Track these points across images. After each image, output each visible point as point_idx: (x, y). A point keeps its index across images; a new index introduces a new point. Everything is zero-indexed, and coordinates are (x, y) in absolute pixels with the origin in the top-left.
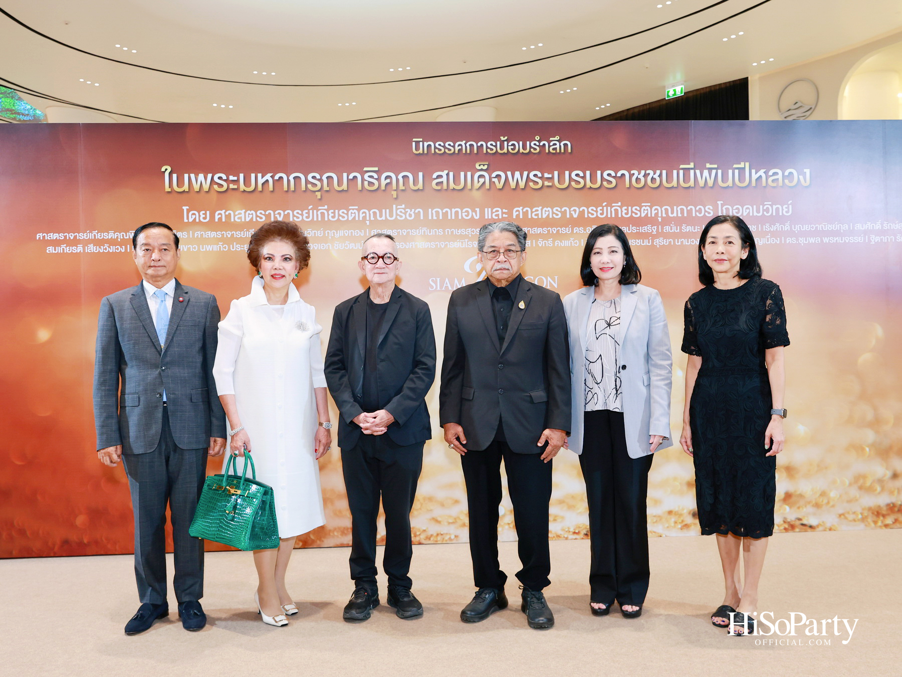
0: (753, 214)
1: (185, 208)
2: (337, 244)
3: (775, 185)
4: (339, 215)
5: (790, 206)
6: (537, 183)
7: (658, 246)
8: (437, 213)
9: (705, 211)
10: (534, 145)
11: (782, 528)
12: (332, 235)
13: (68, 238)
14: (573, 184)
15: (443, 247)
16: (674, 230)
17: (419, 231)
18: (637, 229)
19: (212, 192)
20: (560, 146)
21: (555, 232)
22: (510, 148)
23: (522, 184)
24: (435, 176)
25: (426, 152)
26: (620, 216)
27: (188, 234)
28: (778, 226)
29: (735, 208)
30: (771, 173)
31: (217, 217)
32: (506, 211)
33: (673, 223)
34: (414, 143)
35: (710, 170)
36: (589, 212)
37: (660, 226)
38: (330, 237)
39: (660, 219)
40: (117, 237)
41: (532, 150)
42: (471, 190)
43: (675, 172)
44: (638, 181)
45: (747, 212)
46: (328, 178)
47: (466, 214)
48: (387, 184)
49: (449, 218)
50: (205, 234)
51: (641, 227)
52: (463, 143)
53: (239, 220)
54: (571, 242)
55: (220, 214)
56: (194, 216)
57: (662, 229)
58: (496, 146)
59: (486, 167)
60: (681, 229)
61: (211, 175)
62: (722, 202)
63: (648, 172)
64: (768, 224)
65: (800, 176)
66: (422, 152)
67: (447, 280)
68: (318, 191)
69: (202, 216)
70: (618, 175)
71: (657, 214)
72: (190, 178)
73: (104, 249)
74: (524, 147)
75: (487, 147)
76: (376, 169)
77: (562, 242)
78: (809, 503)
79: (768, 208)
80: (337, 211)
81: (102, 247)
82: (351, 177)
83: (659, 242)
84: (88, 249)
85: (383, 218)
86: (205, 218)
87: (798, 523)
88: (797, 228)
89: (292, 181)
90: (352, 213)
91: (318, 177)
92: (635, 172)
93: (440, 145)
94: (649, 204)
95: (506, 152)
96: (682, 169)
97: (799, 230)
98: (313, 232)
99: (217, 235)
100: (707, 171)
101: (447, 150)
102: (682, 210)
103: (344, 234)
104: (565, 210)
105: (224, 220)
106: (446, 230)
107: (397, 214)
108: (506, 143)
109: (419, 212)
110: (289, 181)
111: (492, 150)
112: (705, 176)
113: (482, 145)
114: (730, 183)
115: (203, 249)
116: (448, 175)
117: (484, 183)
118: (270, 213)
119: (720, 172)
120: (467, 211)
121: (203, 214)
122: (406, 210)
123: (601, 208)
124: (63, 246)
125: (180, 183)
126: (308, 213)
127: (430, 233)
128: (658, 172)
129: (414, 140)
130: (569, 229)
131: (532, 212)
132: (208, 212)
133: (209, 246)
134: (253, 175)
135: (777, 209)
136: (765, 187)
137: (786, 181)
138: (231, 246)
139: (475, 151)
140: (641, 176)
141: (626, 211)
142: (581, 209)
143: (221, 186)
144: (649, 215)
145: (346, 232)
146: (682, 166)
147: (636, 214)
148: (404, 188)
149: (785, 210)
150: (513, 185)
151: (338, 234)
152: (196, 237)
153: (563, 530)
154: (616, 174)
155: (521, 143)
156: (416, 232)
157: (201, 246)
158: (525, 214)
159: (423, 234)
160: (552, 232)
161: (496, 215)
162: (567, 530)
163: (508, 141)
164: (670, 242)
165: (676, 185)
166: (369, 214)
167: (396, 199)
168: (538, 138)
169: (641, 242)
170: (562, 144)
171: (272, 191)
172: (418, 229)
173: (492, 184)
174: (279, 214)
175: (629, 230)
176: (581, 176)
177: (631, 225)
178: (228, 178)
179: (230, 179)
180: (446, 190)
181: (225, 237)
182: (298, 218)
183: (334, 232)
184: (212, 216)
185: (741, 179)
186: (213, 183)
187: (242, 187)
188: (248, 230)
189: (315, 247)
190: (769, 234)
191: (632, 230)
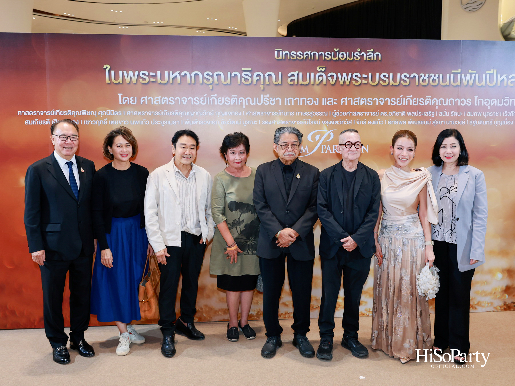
0: (497, 105)
1: (120, 95)
2: (223, 121)
3: (512, 85)
4: (225, 101)
6: (357, 81)
7: (435, 125)
8: (291, 100)
9: (467, 102)
10: (356, 55)
12: (220, 115)
13: (39, 115)
14: (381, 82)
15: (293, 124)
16: (446, 114)
17: (278, 113)
18: (421, 114)
19: (138, 83)
21: (368, 115)
23: (347, 82)
24: (289, 75)
25: (284, 58)
26: (411, 104)
27: (122, 113)
28: (512, 113)
29: (486, 100)
30: (510, 77)
31: (142, 101)
32: (337, 100)
33: (445, 110)
34: (276, 52)
35: (471, 74)
36: (391, 102)
37: (437, 112)
38: (218, 116)
39: (437, 107)
40: (74, 114)
41: (355, 58)
42: (313, 85)
43: (448, 75)
44: (424, 81)
45: (493, 104)
46: (217, 75)
48: (257, 80)
49: (299, 104)
50: (134, 113)
51: (424, 112)
52: (309, 52)
53: (157, 104)
54: (378, 122)
55: (144, 99)
56: (126, 101)
58: (331, 55)
59: (323, 70)
60: (450, 114)
61: (138, 71)
62: (478, 96)
63: (430, 75)
64: (506, 112)
66: (281, 58)
68: (210, 84)
69: (132, 100)
70: (411, 77)
71: (435, 104)
72: (123, 74)
74: (350, 56)
75: (325, 56)
77: (373, 122)
79: (507, 101)
80: (223, 98)
82: (233, 75)
83: (436, 122)
85: (255, 103)
86: (133, 102)
89: (193, 77)
90: (233, 100)
91: (211, 74)
92: (422, 75)
93: (293, 53)
94: (430, 97)
95: (338, 59)
96: (453, 73)
98: (207, 112)
99: (142, 113)
100: (469, 75)
101: (298, 57)
102: (452, 101)
103: (228, 114)
104: (376, 100)
105: (146, 103)
106: (296, 113)
107: (264, 101)
108: (338, 53)
109: (278, 100)
110: (191, 77)
111: (328, 57)
112: (467, 79)
113: (322, 54)
114: (484, 83)
115: (132, 123)
117: (322, 80)
118: (178, 99)
119: (477, 75)
120: (310, 100)
122: (270, 98)
123: (399, 99)
124: (36, 120)
126: (204, 99)
127: (285, 114)
128: (437, 75)
129: (276, 49)
130: (377, 113)
131: (353, 101)
132: (136, 98)
133: (137, 121)
134: (166, 73)
135: (513, 102)
136: (506, 86)
138: (152, 121)
139: (317, 58)
140: (426, 78)
141: (415, 101)
142: (386, 100)
143: (144, 79)
144: (430, 105)
145: (229, 113)
146: (453, 71)
147: (422, 103)
148: (268, 83)
150: (341, 82)
151: (224, 114)
152: (127, 115)
153: (366, 310)
154: (410, 76)
155: (348, 53)
156: (276, 113)
157: (131, 121)
158: (349, 102)
159: (281, 115)
160: (366, 114)
161: (329, 103)
162: (368, 310)
163: (339, 51)
164: (443, 123)
165: (448, 84)
166: (245, 101)
167: (263, 90)
168: (359, 50)
169: (424, 122)
170: (375, 55)
171: (179, 84)
172: (278, 111)
173: (328, 81)
174: (184, 100)
175: (417, 114)
176: (386, 76)
177: (418, 111)
178: (149, 74)
179: (151, 75)
180: (297, 85)
181: (147, 115)
182: (197, 102)
183: (221, 113)
184: (139, 100)
185: (491, 80)
186: (139, 77)
187: (159, 80)
188: (163, 111)
189: (208, 123)
190: (507, 118)
191: (419, 114)
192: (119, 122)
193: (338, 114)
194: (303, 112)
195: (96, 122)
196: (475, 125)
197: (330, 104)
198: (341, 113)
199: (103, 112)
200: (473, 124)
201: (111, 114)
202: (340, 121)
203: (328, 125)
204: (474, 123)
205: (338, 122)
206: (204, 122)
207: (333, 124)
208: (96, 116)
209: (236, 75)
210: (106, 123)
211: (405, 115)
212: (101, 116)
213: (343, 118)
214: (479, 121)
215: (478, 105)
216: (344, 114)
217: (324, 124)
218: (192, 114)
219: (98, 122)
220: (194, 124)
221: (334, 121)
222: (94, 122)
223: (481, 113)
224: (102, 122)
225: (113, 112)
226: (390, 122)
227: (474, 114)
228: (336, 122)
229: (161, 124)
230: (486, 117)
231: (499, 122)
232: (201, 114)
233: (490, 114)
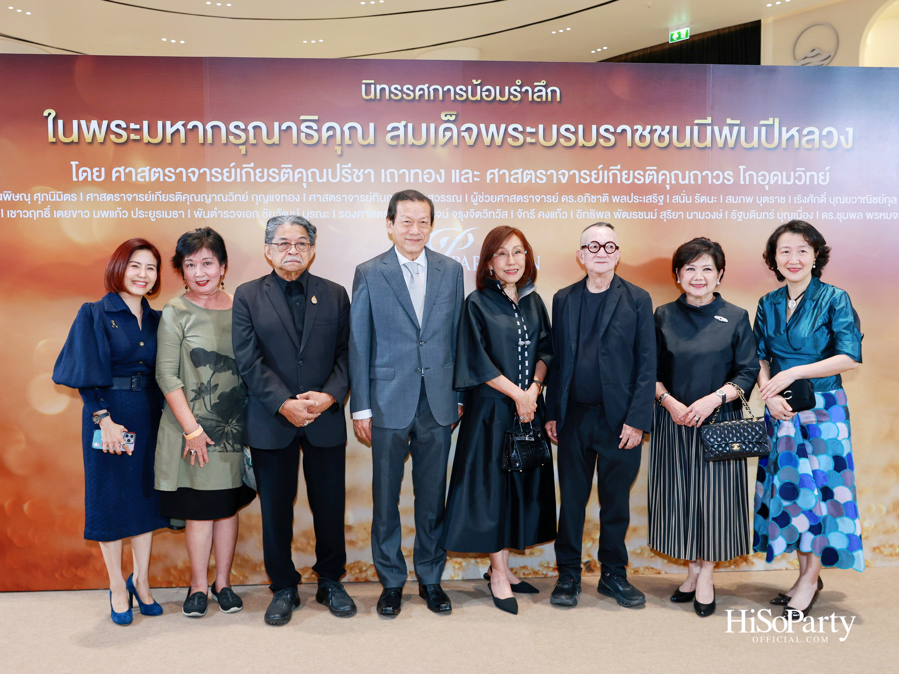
0: (782, 182)
1: (74, 163)
2: (265, 211)
3: (809, 146)
4: (269, 175)
5: (828, 173)
6: (517, 139)
7: (665, 220)
8: (392, 174)
10: (514, 91)
12: (260, 201)
14: (562, 140)
16: (686, 200)
17: (369, 197)
18: (639, 199)
19: (108, 142)
20: (547, 93)
21: (538, 201)
23: (498, 140)
24: (389, 128)
26: (619, 182)
27: (78, 197)
28: (812, 198)
29: (759, 174)
30: (805, 132)
31: (114, 176)
32: (479, 173)
33: (684, 191)
34: (363, 86)
35: (731, 126)
36: (580, 177)
37: (668, 196)
38: (257, 203)
39: (668, 187)
41: (512, 97)
42: (434, 146)
43: (688, 128)
44: (643, 139)
45: (775, 180)
46: (255, 128)
47: (428, 176)
48: (329, 138)
49: (407, 181)
50: (99, 197)
51: (644, 197)
52: (425, 87)
53: (143, 180)
54: (558, 214)
55: (119, 172)
56: (85, 174)
57: (671, 199)
58: (466, 92)
59: (453, 118)
60: (693, 199)
61: (107, 121)
62: (745, 167)
63: (654, 127)
64: (800, 196)
65: (840, 136)
66: (373, 98)
68: (242, 144)
69: (96, 174)
70: (617, 131)
71: (664, 180)
72: (79, 126)
74: (502, 94)
75: (455, 93)
77: (547, 214)
79: (800, 175)
80: (266, 170)
82: (284, 127)
83: (666, 215)
85: (325, 180)
86: (99, 177)
88: (835, 200)
89: (209, 131)
90: (284, 173)
91: (242, 126)
92: (639, 127)
93: (396, 89)
94: (655, 168)
95: (479, 99)
96: (697, 124)
97: (837, 202)
98: (236, 196)
99: (114, 198)
100: (728, 127)
101: (405, 96)
102: (696, 176)
103: (275, 199)
104: (552, 174)
105: (123, 179)
107: (341, 176)
108: (479, 88)
109: (369, 173)
110: (205, 131)
111: (461, 96)
112: (724, 135)
113: (449, 90)
114: (755, 143)
115: (97, 215)
116: (406, 127)
117: (451, 137)
118: (181, 172)
119: (743, 129)
121: (97, 171)
122: (353, 170)
123: (596, 171)
125: (67, 131)
126: (230, 172)
127: (383, 199)
128: (667, 128)
129: (364, 81)
130: (556, 197)
131: (510, 176)
132: (103, 169)
133: (105, 212)
134: (160, 123)
135: (812, 177)
136: (797, 149)
137: (824, 143)
138: (132, 212)
139: (441, 97)
140: (646, 133)
141: (627, 176)
142: (571, 173)
143: (119, 136)
144: (655, 182)
145: (278, 197)
146: (697, 121)
147: (639, 180)
148: (350, 142)
149: (822, 178)
150: (487, 140)
151: (267, 199)
152: (87, 200)
153: (541, 565)
154: (615, 130)
155: (498, 88)
156: (365, 198)
157: (94, 211)
158: (502, 177)
159: (374, 201)
160: (535, 200)
161: (465, 179)
162: (546, 565)
163: (482, 85)
164: (680, 216)
165: (688, 145)
166: (306, 174)
167: (340, 156)
168: (519, 82)
169: (644, 214)
170: (549, 91)
171: (184, 144)
172: (369, 194)
173: (461, 139)
174: (193, 172)
175: (630, 200)
176: (571, 131)
177: (632, 194)
178: (128, 125)
179: (131, 127)
180: (403, 146)
181: (125, 200)
182: (217, 178)
183: (262, 197)
184: (108, 174)
185: (769, 138)
186: (109, 132)
187: (146, 138)
188: (153, 193)
189: (238, 214)
190: (801, 208)
191: (634, 199)
192: (71, 213)
193: (481, 198)
195: (29, 214)
196: (741, 220)
197: (466, 182)
198: (487, 197)
199: (42, 195)
200: (737, 217)
201: (58, 199)
202: (486, 212)
203: (462, 220)
204: (739, 215)
205: (482, 215)
206: (230, 213)
207: (472, 217)
208: (29, 203)
210: (46, 215)
211: (608, 202)
212: (40, 202)
213: (492, 206)
214: (748, 213)
215: (745, 183)
216: (494, 200)
217: (455, 217)
218: (208, 198)
219: (32, 213)
220: (212, 217)
221: (474, 213)
222: (25, 214)
223: (752, 197)
224: (40, 213)
225: (62, 195)
226: (579, 214)
227: (739, 200)
228: (478, 214)
229: (150, 216)
230: (761, 205)
231: (787, 214)
232: (225, 199)
233: (770, 200)
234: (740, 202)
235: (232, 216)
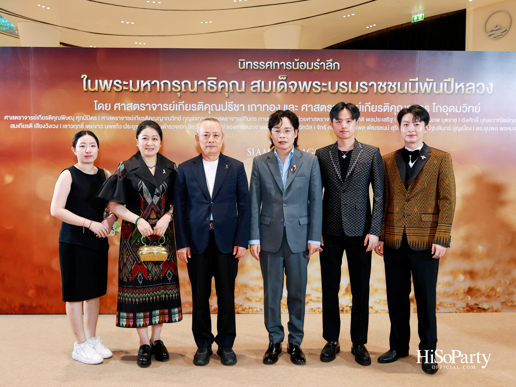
0: (455, 111)
1: (96, 101)
3: (470, 93)
4: (192, 107)
5: (479, 107)
6: (317, 89)
7: (393, 131)
8: (253, 107)
10: (316, 64)
11: (465, 310)
12: (187, 120)
13: (23, 119)
14: (340, 90)
15: (256, 129)
17: (242, 118)
18: (380, 120)
19: (112, 91)
20: (333, 66)
22: (301, 66)
23: (308, 90)
24: (252, 83)
26: (370, 111)
27: (98, 118)
28: (471, 119)
29: (443, 107)
30: (467, 85)
31: (115, 108)
32: (297, 106)
34: (240, 63)
35: (429, 82)
38: (186, 121)
39: (395, 114)
40: (54, 119)
41: (315, 68)
42: (275, 93)
43: (406, 84)
44: (382, 89)
45: (451, 110)
46: (185, 83)
47: (272, 108)
48: (222, 88)
49: (261, 110)
50: (108, 118)
51: (383, 119)
52: (271, 63)
53: (129, 110)
55: (117, 106)
56: (101, 107)
58: (292, 65)
59: (285, 78)
61: (112, 80)
62: (436, 103)
63: (388, 83)
64: (464, 118)
65: (486, 87)
66: (244, 68)
67: (259, 150)
68: (179, 92)
69: (106, 107)
71: (393, 110)
72: (99, 83)
73: (45, 126)
74: (310, 66)
75: (286, 66)
76: (215, 78)
78: (484, 294)
80: (190, 105)
81: (44, 125)
82: (199, 83)
83: (394, 128)
84: (36, 126)
85: (219, 110)
86: (108, 108)
87: (476, 307)
88: (483, 121)
89: (163, 85)
90: (199, 106)
91: (179, 83)
92: (381, 83)
93: (256, 64)
94: (389, 104)
95: (298, 69)
96: (410, 81)
98: (175, 118)
99: (115, 118)
100: (427, 83)
101: (260, 67)
103: (194, 120)
105: (119, 109)
106: (259, 118)
107: (228, 108)
108: (298, 63)
109: (242, 106)
110: (160, 85)
111: (289, 67)
112: (425, 87)
113: (283, 64)
114: (441, 91)
115: (106, 127)
116: (261, 83)
117: (284, 88)
118: (148, 106)
119: (435, 84)
121: (107, 105)
122: (234, 105)
124: (21, 124)
125: (93, 85)
126: (172, 106)
127: (249, 119)
128: (395, 83)
129: (240, 60)
131: (314, 108)
132: (110, 104)
133: (110, 125)
134: (138, 82)
135: (471, 108)
136: (464, 94)
137: (478, 91)
138: (124, 125)
139: (279, 68)
140: (384, 86)
141: (374, 108)
143: (118, 88)
144: (389, 111)
146: (410, 80)
147: (380, 110)
148: (232, 91)
149: (476, 109)
150: (302, 90)
151: (191, 120)
152: (102, 120)
154: (368, 84)
155: (308, 63)
156: (240, 119)
157: (105, 125)
158: (309, 108)
159: (244, 120)
160: (326, 120)
163: (300, 62)
165: (406, 92)
166: (210, 107)
167: (228, 98)
168: (318, 60)
169: (382, 128)
170: (334, 64)
171: (150, 92)
172: (241, 117)
173: (289, 89)
174: (154, 106)
175: (375, 120)
176: (345, 85)
177: (376, 117)
178: (122, 83)
179: (124, 84)
180: (259, 92)
181: (120, 120)
182: (166, 109)
183: (188, 118)
184: (112, 107)
185: (449, 88)
186: (113, 86)
187: (131, 88)
188: (134, 116)
189: (176, 127)
190: (465, 125)
191: (377, 120)
192: (94, 126)
194: (265, 118)
195: (73, 126)
196: (433, 131)
198: (302, 119)
199: (80, 117)
201: (87, 119)
204: (432, 128)
206: (172, 126)
208: (74, 121)
209: (202, 84)
210: (82, 127)
211: (364, 121)
212: (79, 121)
214: (437, 127)
215: (436, 111)
216: (305, 120)
218: (161, 119)
219: (75, 126)
222: (72, 126)
223: (439, 119)
224: (79, 126)
225: (89, 117)
229: (133, 128)
230: (444, 123)
231: (457, 128)
232: (170, 119)
233: (448, 120)
234: (433, 121)
235: (173, 128)
